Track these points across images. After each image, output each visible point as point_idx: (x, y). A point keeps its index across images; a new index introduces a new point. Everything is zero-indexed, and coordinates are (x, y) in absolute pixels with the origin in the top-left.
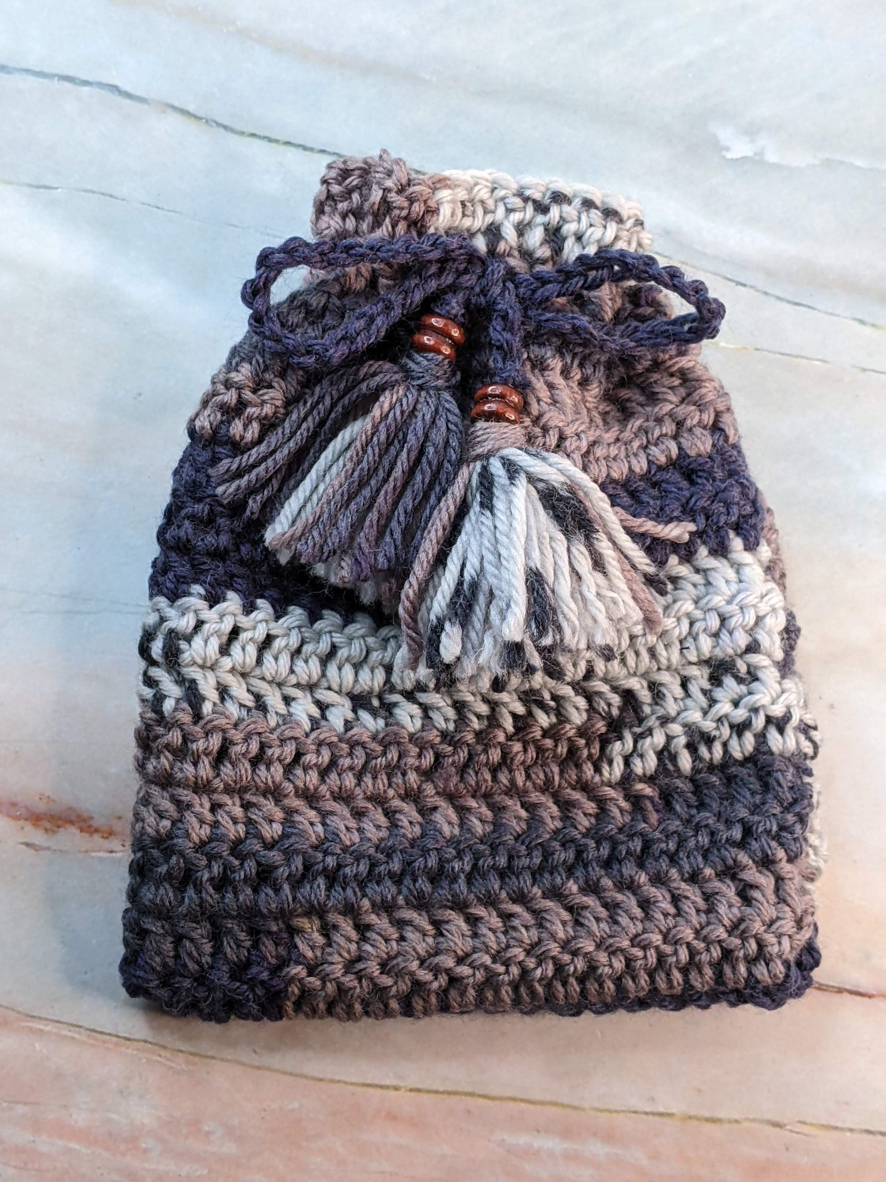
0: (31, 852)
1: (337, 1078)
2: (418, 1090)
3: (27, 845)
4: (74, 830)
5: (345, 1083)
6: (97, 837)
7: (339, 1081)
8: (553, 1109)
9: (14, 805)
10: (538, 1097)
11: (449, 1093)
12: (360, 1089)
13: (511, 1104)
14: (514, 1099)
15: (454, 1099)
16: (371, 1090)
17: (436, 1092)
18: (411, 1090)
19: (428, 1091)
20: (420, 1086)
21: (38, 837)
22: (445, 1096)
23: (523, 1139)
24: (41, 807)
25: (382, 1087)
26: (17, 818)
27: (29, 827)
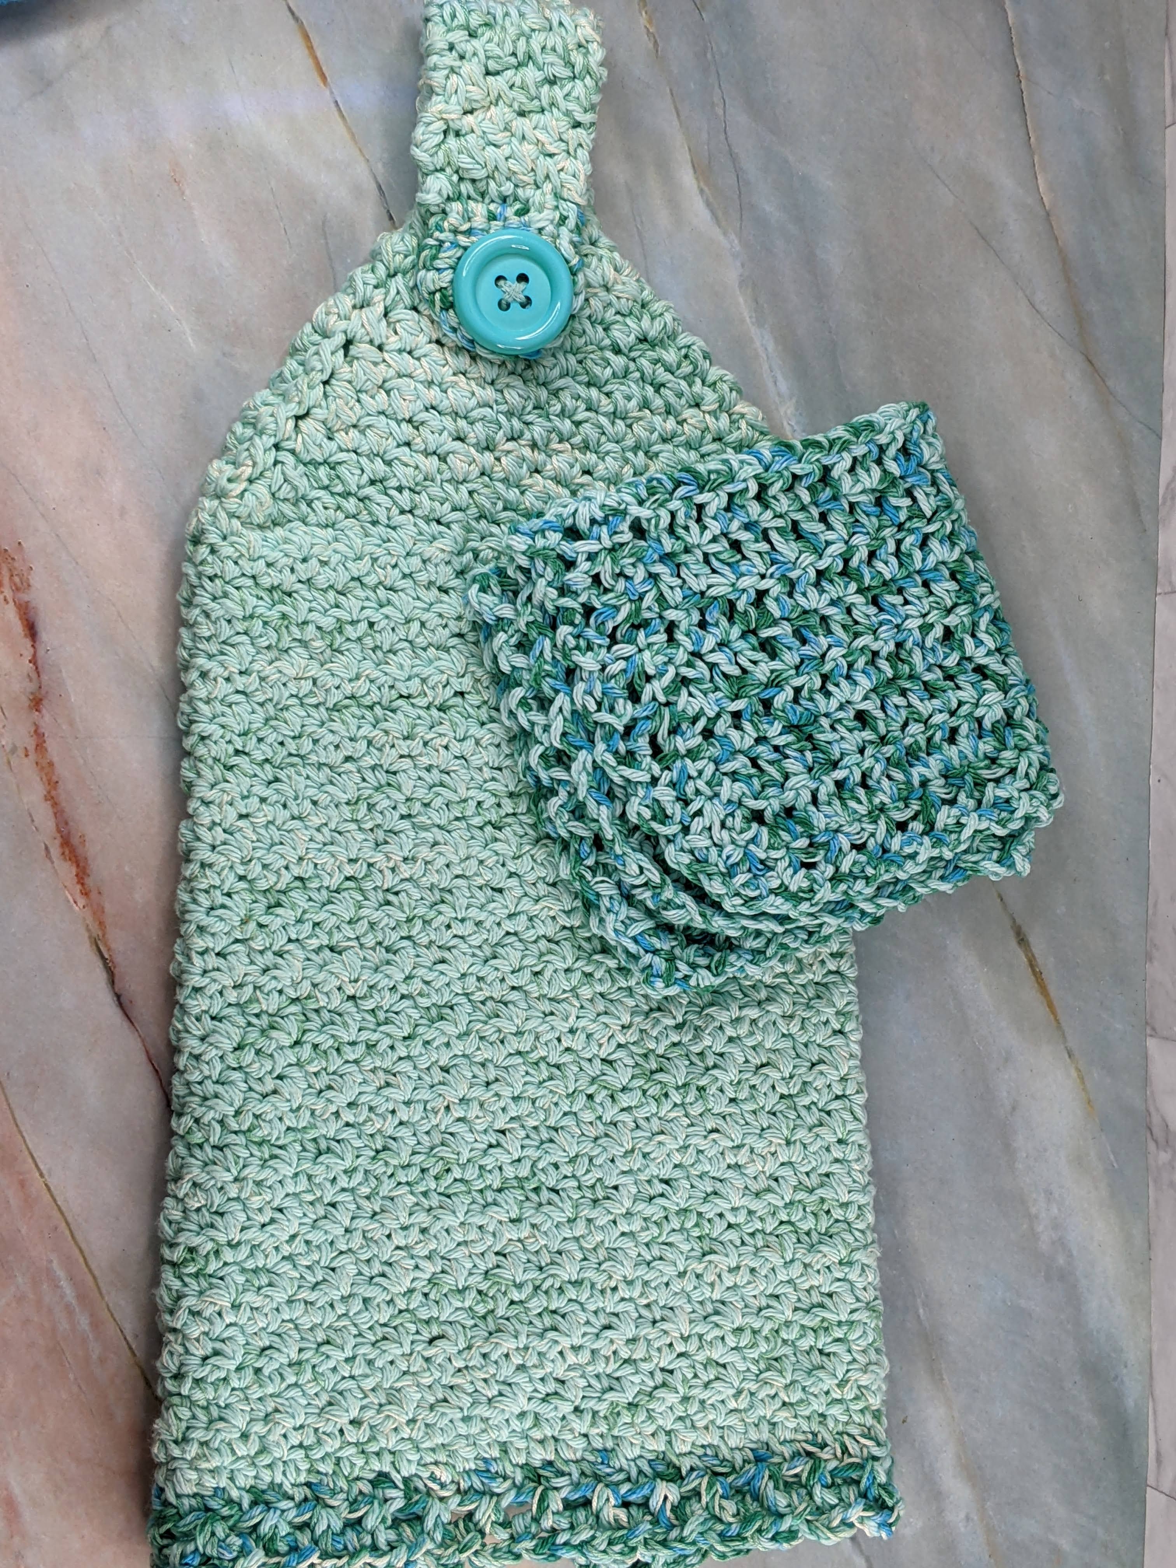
0: (43, 853)
3: (47, 848)
4: (74, 870)
6: (79, 887)
8: (90, 1279)
9: (67, 823)
10: (93, 1266)
13: (77, 1252)
14: (81, 1251)
15: (59, 1215)
16: (30, 1160)
17: (55, 1201)
18: (46, 1184)
19: (52, 1196)
21: (55, 851)
24: (75, 841)
25: (37, 1166)
26: (59, 831)
27: (58, 842)
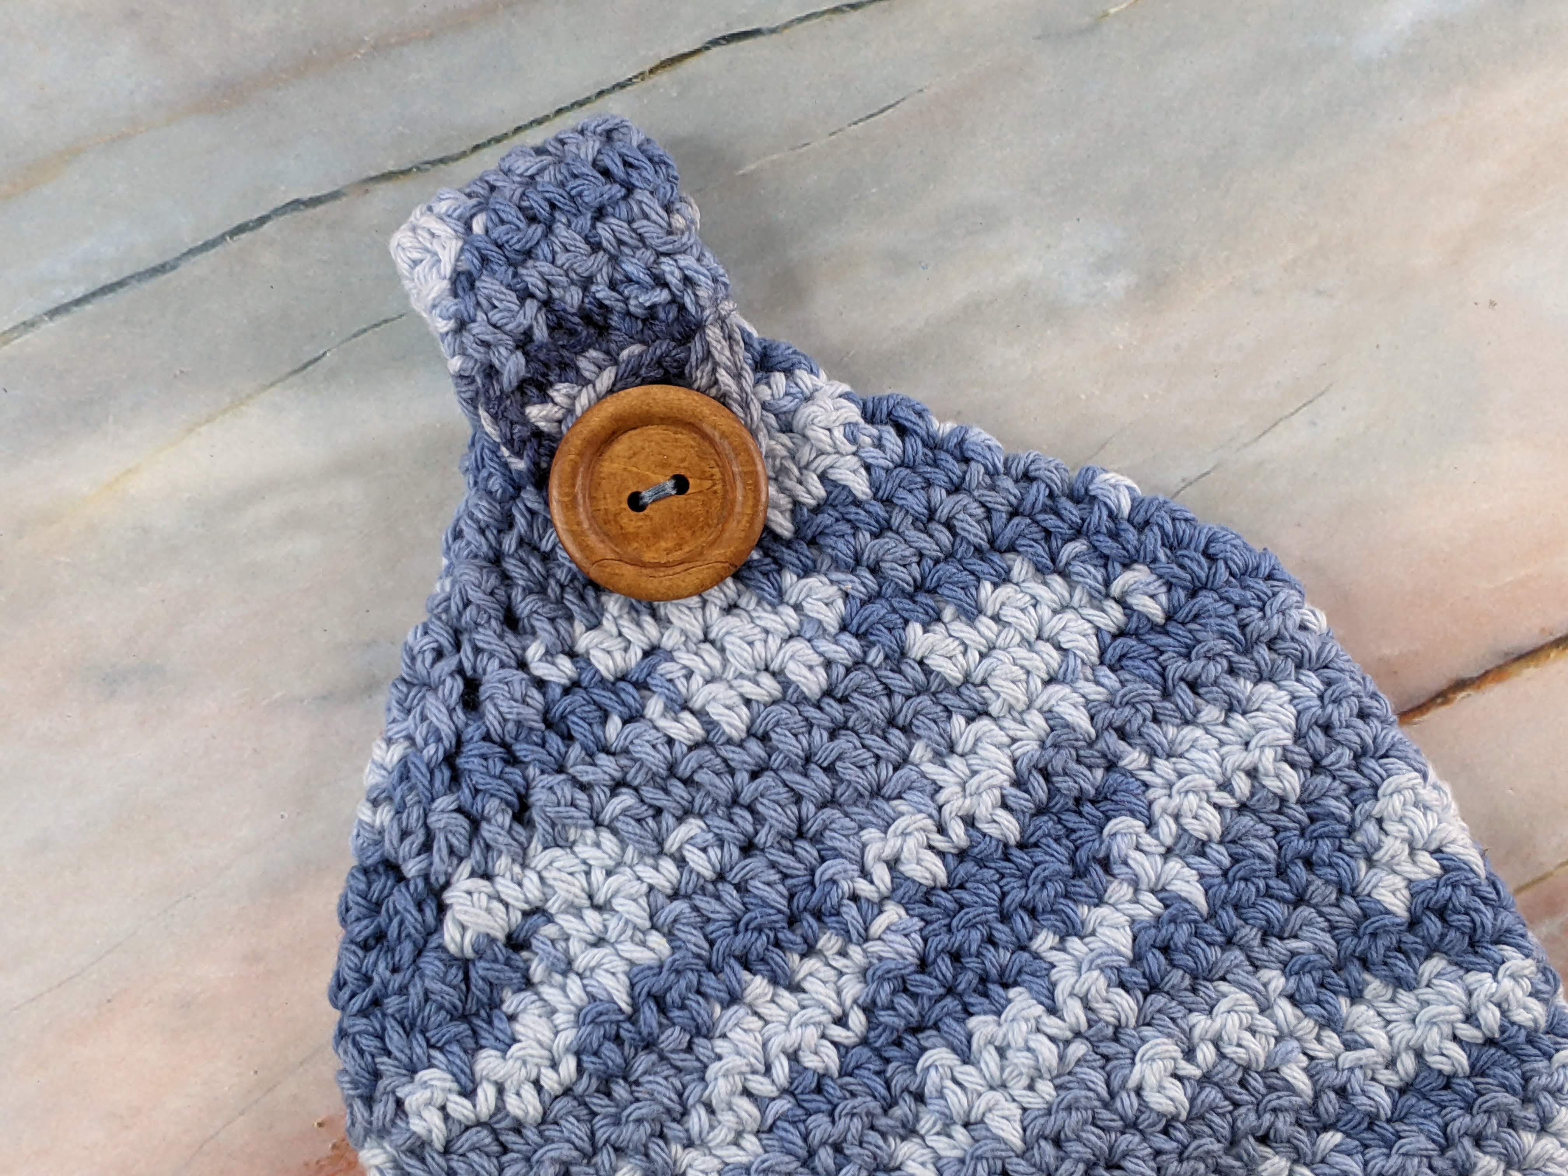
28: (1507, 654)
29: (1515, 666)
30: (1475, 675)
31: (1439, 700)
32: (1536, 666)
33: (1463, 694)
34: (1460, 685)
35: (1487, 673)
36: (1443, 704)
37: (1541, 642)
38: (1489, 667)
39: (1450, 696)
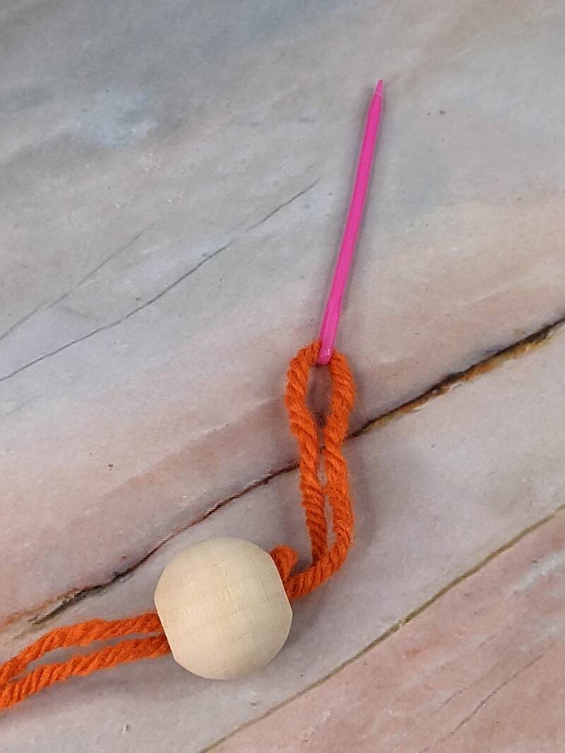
1: (339, 664)
2: (413, 615)
5: (350, 661)
7: (344, 665)
8: (530, 536)
11: (438, 596)
12: (367, 655)
14: (492, 556)
15: (448, 595)
16: (376, 648)
17: (428, 604)
18: (407, 620)
19: (421, 609)
20: (412, 611)
22: (437, 601)
23: (530, 578)
25: (381, 639)
28: (488, 352)
29: (497, 360)
30: (463, 369)
31: (434, 392)
32: (515, 358)
33: (455, 385)
34: (451, 379)
35: (473, 368)
36: (438, 394)
37: (517, 340)
38: (474, 363)
39: (444, 388)
